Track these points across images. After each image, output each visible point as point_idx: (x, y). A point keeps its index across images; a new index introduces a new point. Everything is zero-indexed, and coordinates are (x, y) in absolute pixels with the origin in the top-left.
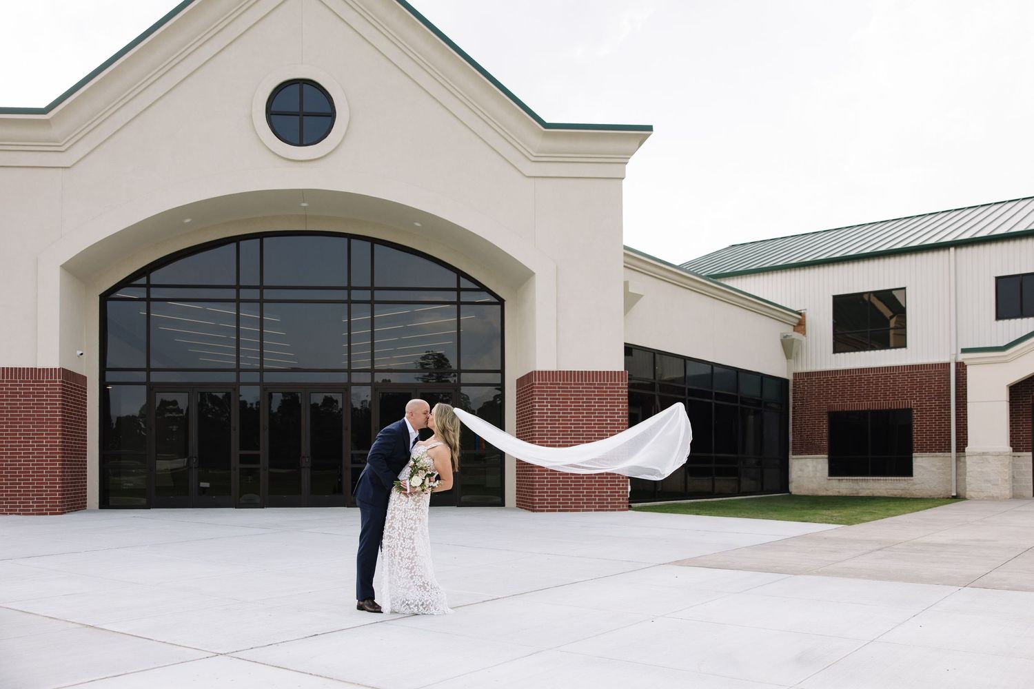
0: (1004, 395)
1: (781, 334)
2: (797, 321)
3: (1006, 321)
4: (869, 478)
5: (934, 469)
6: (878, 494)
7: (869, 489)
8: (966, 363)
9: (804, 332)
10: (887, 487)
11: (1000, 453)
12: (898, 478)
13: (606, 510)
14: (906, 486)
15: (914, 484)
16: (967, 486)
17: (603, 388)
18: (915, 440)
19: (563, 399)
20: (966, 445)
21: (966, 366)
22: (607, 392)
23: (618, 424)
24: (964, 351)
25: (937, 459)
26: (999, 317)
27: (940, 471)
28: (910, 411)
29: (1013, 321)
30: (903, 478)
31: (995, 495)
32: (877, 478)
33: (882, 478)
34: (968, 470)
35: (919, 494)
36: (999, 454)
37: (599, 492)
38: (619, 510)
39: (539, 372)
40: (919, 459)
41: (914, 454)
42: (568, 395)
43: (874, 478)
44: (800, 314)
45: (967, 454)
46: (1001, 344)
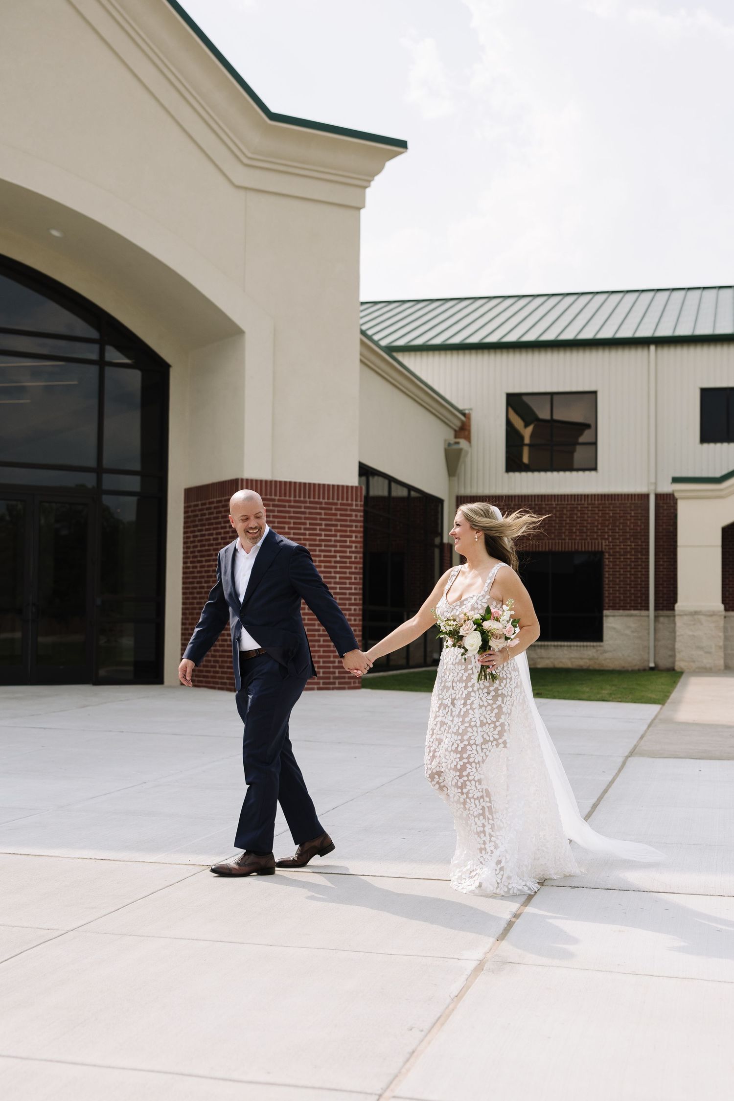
0: (717, 539)
1: (445, 441)
2: (458, 424)
3: (712, 445)
4: (549, 643)
5: (628, 632)
6: (560, 665)
7: (549, 658)
8: (677, 495)
9: (468, 438)
10: (572, 655)
11: (714, 612)
12: (585, 644)
13: (333, 689)
14: (595, 655)
15: (605, 652)
16: (677, 654)
17: (331, 509)
18: (606, 594)
19: (279, 523)
20: (675, 601)
21: (677, 500)
22: (336, 515)
23: (351, 563)
24: (676, 480)
25: (632, 619)
26: (706, 438)
27: (635, 634)
28: (602, 553)
29: (719, 445)
30: (592, 644)
31: (708, 666)
32: (559, 643)
33: (566, 643)
34: (678, 633)
35: (610, 665)
36: (712, 614)
37: (324, 662)
38: (350, 688)
39: (247, 480)
40: (611, 619)
41: (606, 612)
42: (285, 517)
43: (556, 643)
44: (464, 415)
45: (677, 612)
46: (718, 475)
